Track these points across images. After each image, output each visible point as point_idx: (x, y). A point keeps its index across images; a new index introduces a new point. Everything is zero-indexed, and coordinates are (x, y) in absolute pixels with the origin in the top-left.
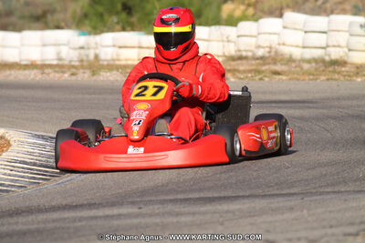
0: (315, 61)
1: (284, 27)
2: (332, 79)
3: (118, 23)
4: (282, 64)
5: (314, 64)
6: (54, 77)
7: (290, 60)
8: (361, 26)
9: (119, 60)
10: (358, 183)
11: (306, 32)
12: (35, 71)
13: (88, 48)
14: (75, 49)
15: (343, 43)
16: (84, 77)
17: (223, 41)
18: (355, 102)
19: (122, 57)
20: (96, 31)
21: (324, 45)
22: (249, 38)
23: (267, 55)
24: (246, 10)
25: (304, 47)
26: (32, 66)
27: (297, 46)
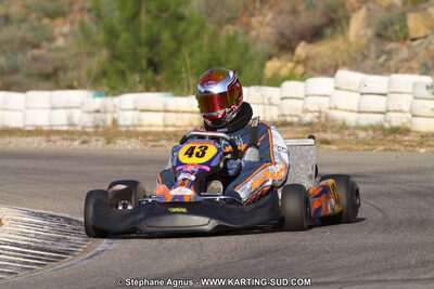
0: (373, 128)
1: (336, 88)
2: (390, 150)
3: (140, 82)
4: (333, 132)
5: (371, 132)
6: (61, 145)
7: (344, 127)
8: (428, 87)
9: (140, 126)
10: (408, 271)
11: (362, 94)
12: (39, 138)
13: (105, 112)
14: (90, 113)
15: (406, 108)
16: (97, 145)
17: (264, 104)
18: (414, 177)
19: (145, 122)
20: (115, 91)
21: (383, 110)
22: (295, 101)
23: (316, 121)
24: (295, 67)
25: (360, 112)
26: (37, 132)
27: (351, 111)
